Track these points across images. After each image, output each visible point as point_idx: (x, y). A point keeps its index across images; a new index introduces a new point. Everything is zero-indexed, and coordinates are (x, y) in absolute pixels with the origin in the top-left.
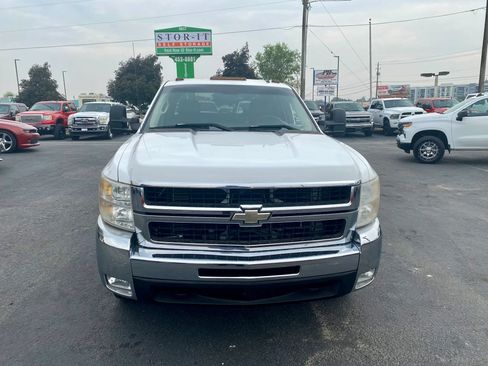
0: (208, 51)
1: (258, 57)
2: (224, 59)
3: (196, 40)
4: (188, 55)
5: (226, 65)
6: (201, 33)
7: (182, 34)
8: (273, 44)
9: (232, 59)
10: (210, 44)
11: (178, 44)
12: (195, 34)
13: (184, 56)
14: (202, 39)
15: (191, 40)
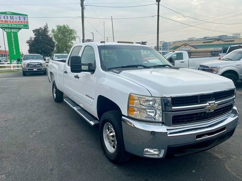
0: (26, 27)
1: (53, 31)
2: (34, 31)
3: (18, 20)
4: (13, 28)
5: (35, 35)
6: (21, 16)
7: (9, 16)
8: (61, 25)
9: (39, 31)
10: (27, 22)
11: (7, 22)
12: (18, 16)
13: (11, 28)
14: (22, 19)
15: (15, 20)
